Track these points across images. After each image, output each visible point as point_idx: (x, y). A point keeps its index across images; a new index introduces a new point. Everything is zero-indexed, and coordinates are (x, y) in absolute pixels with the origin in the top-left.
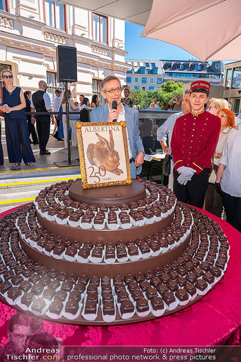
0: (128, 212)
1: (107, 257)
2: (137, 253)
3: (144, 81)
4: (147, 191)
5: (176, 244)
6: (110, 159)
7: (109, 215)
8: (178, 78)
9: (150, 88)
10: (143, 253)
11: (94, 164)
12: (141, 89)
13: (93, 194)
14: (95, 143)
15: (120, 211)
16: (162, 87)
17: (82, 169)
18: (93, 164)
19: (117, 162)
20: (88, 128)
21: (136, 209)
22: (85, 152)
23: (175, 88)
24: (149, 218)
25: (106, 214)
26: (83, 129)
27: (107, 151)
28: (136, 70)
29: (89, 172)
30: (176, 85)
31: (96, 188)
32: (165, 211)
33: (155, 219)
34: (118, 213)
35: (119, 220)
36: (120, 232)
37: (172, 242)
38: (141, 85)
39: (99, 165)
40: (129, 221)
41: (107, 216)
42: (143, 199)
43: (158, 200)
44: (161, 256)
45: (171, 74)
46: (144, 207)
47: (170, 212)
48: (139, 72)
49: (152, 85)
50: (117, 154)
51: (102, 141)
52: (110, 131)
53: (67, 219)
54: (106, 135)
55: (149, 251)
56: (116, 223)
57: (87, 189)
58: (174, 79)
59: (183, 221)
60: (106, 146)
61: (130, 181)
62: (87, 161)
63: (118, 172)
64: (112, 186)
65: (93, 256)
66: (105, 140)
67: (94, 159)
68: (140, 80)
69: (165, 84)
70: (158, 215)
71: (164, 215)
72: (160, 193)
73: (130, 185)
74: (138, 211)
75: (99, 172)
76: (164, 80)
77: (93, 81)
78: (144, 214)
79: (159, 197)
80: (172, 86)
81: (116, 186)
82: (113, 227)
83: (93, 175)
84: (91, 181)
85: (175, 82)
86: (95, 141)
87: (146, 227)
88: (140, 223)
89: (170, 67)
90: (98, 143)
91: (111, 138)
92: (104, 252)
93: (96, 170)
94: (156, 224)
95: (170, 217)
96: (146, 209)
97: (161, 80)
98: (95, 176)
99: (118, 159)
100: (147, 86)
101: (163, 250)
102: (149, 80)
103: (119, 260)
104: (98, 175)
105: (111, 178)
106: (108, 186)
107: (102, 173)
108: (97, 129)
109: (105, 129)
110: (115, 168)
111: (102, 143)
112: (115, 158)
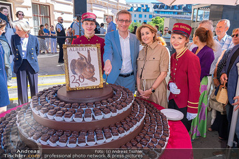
6: (88, 70)
8: (163, 15)
11: (75, 73)
12: (138, 22)
14: (77, 59)
16: (152, 20)
19: (93, 72)
20: (72, 48)
27: (85, 65)
28: (135, 9)
30: (161, 19)
31: (77, 90)
39: (79, 74)
45: (158, 12)
48: (137, 10)
49: (145, 19)
50: (93, 67)
52: (88, 51)
54: (85, 54)
58: (160, 15)
60: (85, 61)
62: (70, 71)
63: (93, 79)
64: (88, 89)
66: (84, 57)
67: (76, 70)
68: (138, 16)
69: (154, 19)
73: (102, 88)
76: (154, 16)
77: (104, 16)
80: (159, 20)
84: (73, 86)
86: (77, 57)
89: (157, 7)
90: (79, 59)
91: (89, 56)
93: (77, 78)
97: (151, 16)
98: (76, 82)
99: (94, 71)
102: (143, 16)
104: (78, 81)
105: (88, 84)
106: (85, 89)
107: (82, 80)
108: (78, 49)
109: (85, 49)
110: (91, 76)
111: (82, 59)
112: (91, 69)
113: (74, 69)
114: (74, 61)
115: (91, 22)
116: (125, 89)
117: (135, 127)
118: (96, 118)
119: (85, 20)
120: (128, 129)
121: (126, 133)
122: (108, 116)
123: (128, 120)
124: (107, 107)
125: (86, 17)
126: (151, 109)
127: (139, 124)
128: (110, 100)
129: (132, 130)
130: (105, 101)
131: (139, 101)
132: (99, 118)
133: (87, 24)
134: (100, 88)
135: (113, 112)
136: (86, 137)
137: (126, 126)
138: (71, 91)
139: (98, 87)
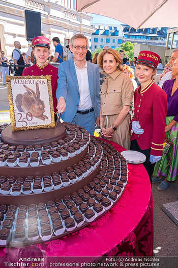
3: (108, 41)
6: (36, 107)
8: (134, 40)
13: (22, 136)
14: (23, 93)
16: (122, 46)
17: (12, 115)
18: (21, 110)
19: (42, 109)
20: (17, 80)
22: (14, 101)
23: (131, 48)
26: (12, 81)
27: (33, 101)
28: (102, 32)
30: (132, 45)
31: (24, 130)
39: (26, 112)
45: (129, 36)
48: (104, 34)
49: (113, 44)
50: (42, 103)
51: (29, 92)
52: (37, 84)
54: (32, 87)
58: (131, 40)
60: (32, 96)
61: (54, 125)
62: (16, 108)
63: (43, 117)
64: (38, 129)
66: (32, 91)
67: (22, 107)
68: (105, 40)
69: (124, 44)
73: (54, 128)
75: (27, 118)
76: (123, 41)
80: (129, 45)
83: (21, 120)
84: (19, 125)
85: (132, 42)
86: (23, 91)
89: (128, 30)
90: (25, 93)
91: (38, 90)
93: (24, 115)
97: (120, 41)
98: (23, 121)
99: (44, 107)
102: (111, 41)
104: (25, 120)
105: (37, 122)
106: (34, 129)
107: (29, 118)
108: (25, 82)
109: (32, 82)
110: (40, 114)
111: (29, 93)
112: (41, 106)
113: (20, 106)
114: (19, 97)
115: (43, 49)
116: (80, 129)
117: (89, 172)
118: (44, 162)
119: (37, 46)
120: (81, 175)
121: (78, 179)
122: (57, 160)
123: (81, 164)
124: (57, 150)
125: (38, 42)
126: (110, 150)
127: (93, 168)
128: (61, 141)
129: (85, 175)
130: (56, 143)
131: (96, 142)
132: (47, 162)
133: (39, 50)
134: (51, 128)
135: (64, 156)
136: (32, 184)
137: (78, 171)
138: (17, 131)
139: (49, 127)
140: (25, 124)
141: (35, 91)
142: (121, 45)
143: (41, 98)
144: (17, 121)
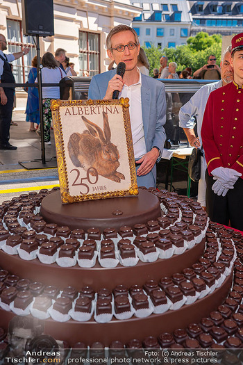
0: (132, 239)
1: (99, 312)
2: (146, 306)
3: (160, 33)
4: (163, 207)
5: (209, 290)
6: (105, 157)
7: (102, 245)
8: (214, 28)
9: (170, 44)
10: (156, 304)
12: (156, 46)
13: (78, 212)
14: (81, 132)
15: (120, 238)
16: (189, 42)
17: (61, 173)
18: (78, 164)
19: (115, 162)
20: (70, 108)
21: (145, 236)
22: (66, 146)
23: (209, 44)
24: (165, 249)
25: (98, 243)
26: (63, 110)
27: (100, 145)
28: (147, 16)
29: (72, 177)
30: (210, 38)
31: (83, 202)
32: (191, 239)
33: (175, 250)
34: (116, 241)
35: (117, 252)
36: (120, 271)
37: (202, 288)
38: (154, 40)
39: (87, 166)
40: (133, 255)
41: (99, 246)
42: (156, 219)
43: (179, 220)
44: (186, 309)
45: (202, 22)
46: (158, 232)
47: (198, 239)
48: (152, 19)
49: (172, 39)
51: (92, 129)
52: (104, 112)
53: (37, 252)
54: (97, 119)
55: (165, 302)
56: (114, 257)
57: (69, 204)
58: (206, 29)
59: (219, 253)
60: (98, 137)
61: (136, 192)
62: (68, 160)
63: (117, 177)
64: (108, 199)
65: (77, 309)
66: (97, 127)
67: (80, 158)
68: (154, 32)
69: (193, 37)
70: (180, 244)
71: (188, 245)
72: (182, 209)
74: (148, 239)
75: (88, 178)
76: (192, 32)
77: (80, 35)
78: (157, 243)
79: (181, 215)
80: (204, 40)
81: (114, 198)
82: (109, 264)
83: (79, 182)
84: (75, 192)
85: (210, 34)
86: (81, 128)
87: (161, 263)
88: (151, 258)
89: (201, 9)
90: (85, 132)
92: (94, 303)
93: (83, 174)
94: (176, 258)
95: (199, 247)
96: (161, 235)
98: (81, 184)
99: (117, 157)
100: (165, 41)
101: (188, 300)
102: (167, 32)
103: (118, 316)
104: (85, 182)
105: (106, 186)
106: (101, 199)
107: (93, 179)
108: (83, 110)
109: (96, 110)
110: (111, 171)
111: (91, 131)
112: (112, 155)
113: (76, 156)
114: (75, 137)
138: (71, 204)
139: (127, 195)
140: (84, 190)
141: (102, 127)
142: (188, 39)
143: (112, 141)
144: (70, 184)
